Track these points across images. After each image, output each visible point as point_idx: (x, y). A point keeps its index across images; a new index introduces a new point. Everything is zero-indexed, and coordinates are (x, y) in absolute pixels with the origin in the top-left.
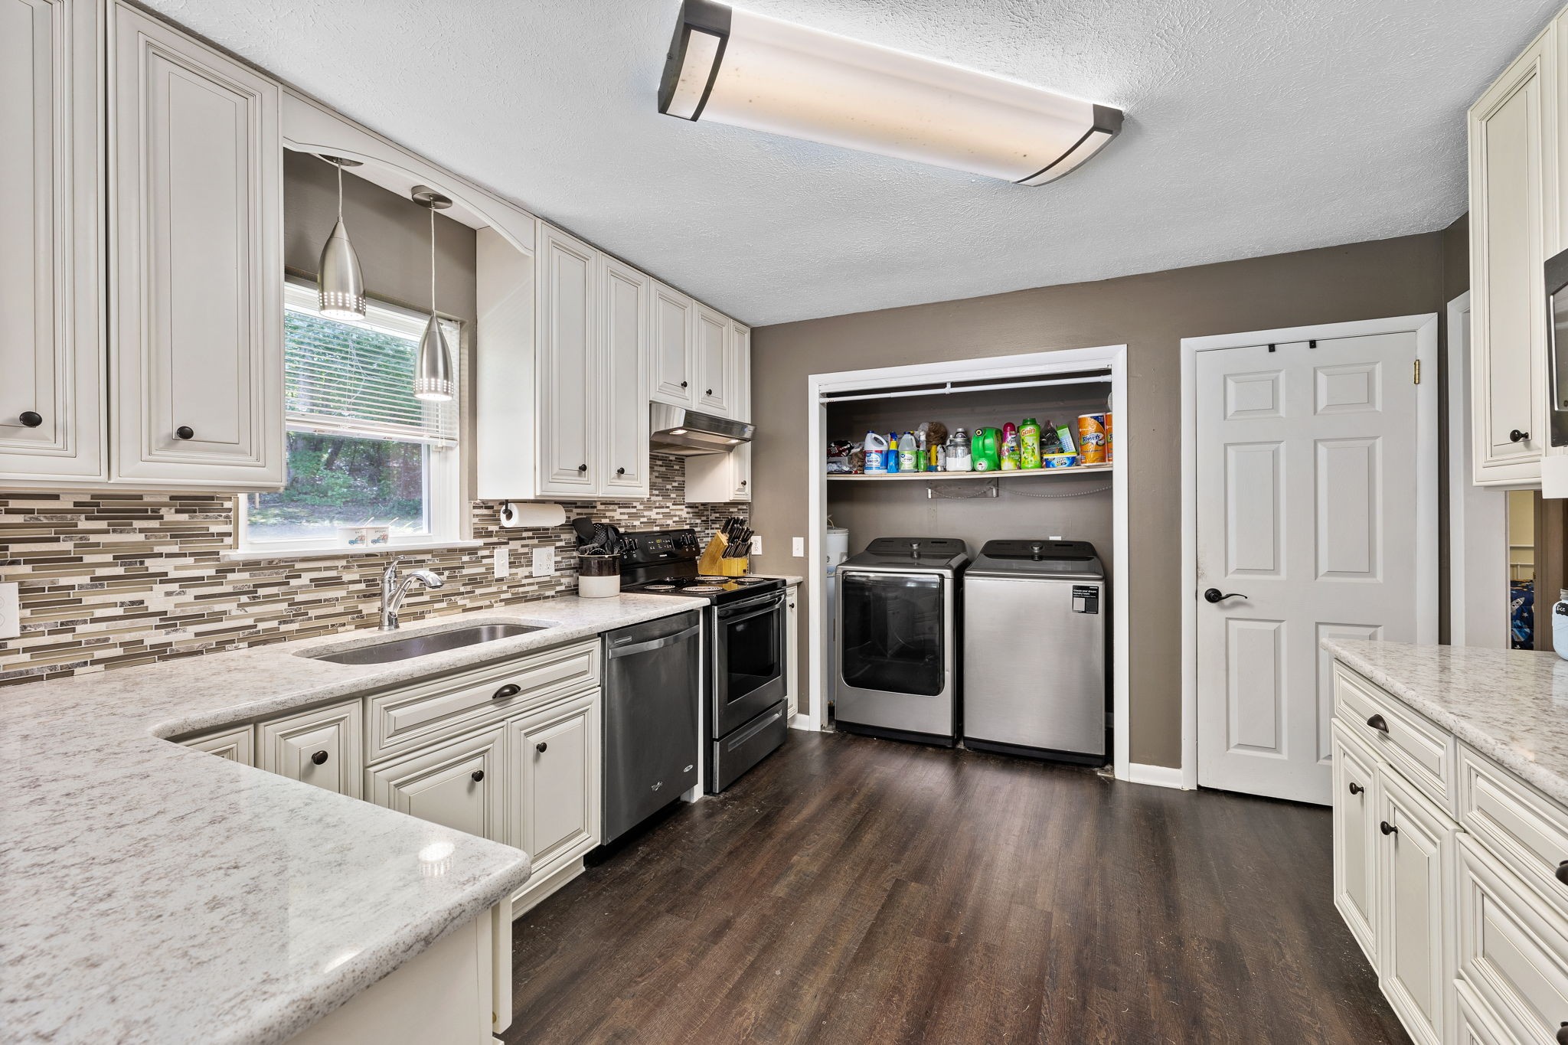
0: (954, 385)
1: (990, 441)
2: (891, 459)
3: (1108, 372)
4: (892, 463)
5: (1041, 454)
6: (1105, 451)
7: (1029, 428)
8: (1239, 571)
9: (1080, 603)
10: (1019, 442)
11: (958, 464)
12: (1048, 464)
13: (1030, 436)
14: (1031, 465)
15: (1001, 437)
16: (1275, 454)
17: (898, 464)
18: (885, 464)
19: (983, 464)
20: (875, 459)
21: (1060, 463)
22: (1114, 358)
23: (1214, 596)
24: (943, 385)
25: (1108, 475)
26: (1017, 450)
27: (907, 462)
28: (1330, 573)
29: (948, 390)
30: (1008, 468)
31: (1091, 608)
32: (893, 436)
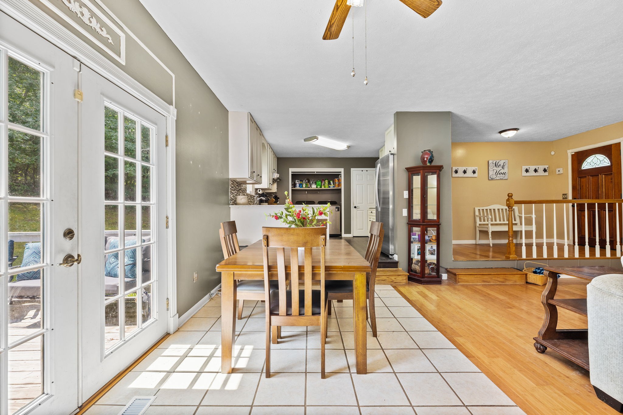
0: (316, 172)
1: (320, 183)
2: (301, 185)
3: (341, 172)
4: (301, 186)
5: (328, 185)
6: (339, 184)
7: (326, 180)
8: (359, 203)
9: (337, 210)
10: (325, 183)
11: (314, 187)
12: (329, 187)
13: (327, 182)
14: (327, 188)
15: (322, 182)
16: (363, 186)
17: (302, 186)
18: (300, 186)
19: (319, 187)
20: (298, 185)
21: (332, 187)
22: (342, 170)
23: (355, 207)
24: (315, 172)
25: (340, 189)
26: (324, 184)
27: (304, 186)
28: (369, 203)
29: (315, 173)
30: (323, 188)
31: (338, 210)
32: (301, 181)
